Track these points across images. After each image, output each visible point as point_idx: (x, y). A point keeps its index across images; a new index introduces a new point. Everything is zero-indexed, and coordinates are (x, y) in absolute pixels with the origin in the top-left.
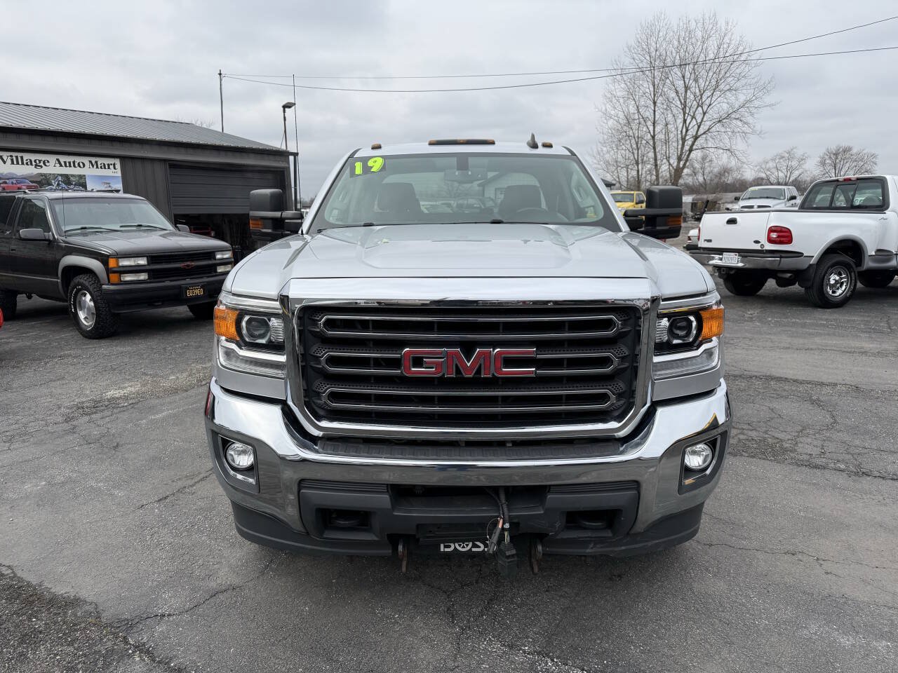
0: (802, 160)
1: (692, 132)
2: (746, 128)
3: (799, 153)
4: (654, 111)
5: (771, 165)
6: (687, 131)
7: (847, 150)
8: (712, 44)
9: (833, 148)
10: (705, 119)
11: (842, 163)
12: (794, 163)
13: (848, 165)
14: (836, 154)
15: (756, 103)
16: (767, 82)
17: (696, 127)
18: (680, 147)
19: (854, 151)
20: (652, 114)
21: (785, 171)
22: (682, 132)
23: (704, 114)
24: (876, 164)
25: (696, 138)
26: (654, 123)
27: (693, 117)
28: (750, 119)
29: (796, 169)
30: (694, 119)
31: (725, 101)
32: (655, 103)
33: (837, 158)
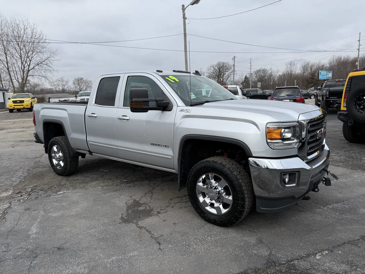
0: (67, 82)
1: (26, 68)
2: (49, 68)
3: (65, 79)
4: (6, 57)
5: (56, 83)
6: (24, 68)
7: (82, 79)
8: (29, 31)
9: (77, 78)
10: (31, 63)
11: (81, 83)
12: (64, 83)
13: (83, 84)
14: (78, 80)
15: (52, 59)
16: (55, 51)
17: (28, 67)
18: (22, 74)
19: (84, 79)
20: (5, 59)
21: (61, 86)
22: (22, 68)
23: (30, 61)
24: (92, 84)
25: (29, 71)
26: (7, 63)
27: (26, 62)
28: (50, 65)
29: (65, 85)
30: (26, 63)
31: (39, 56)
32: (6, 54)
33: (79, 82)
